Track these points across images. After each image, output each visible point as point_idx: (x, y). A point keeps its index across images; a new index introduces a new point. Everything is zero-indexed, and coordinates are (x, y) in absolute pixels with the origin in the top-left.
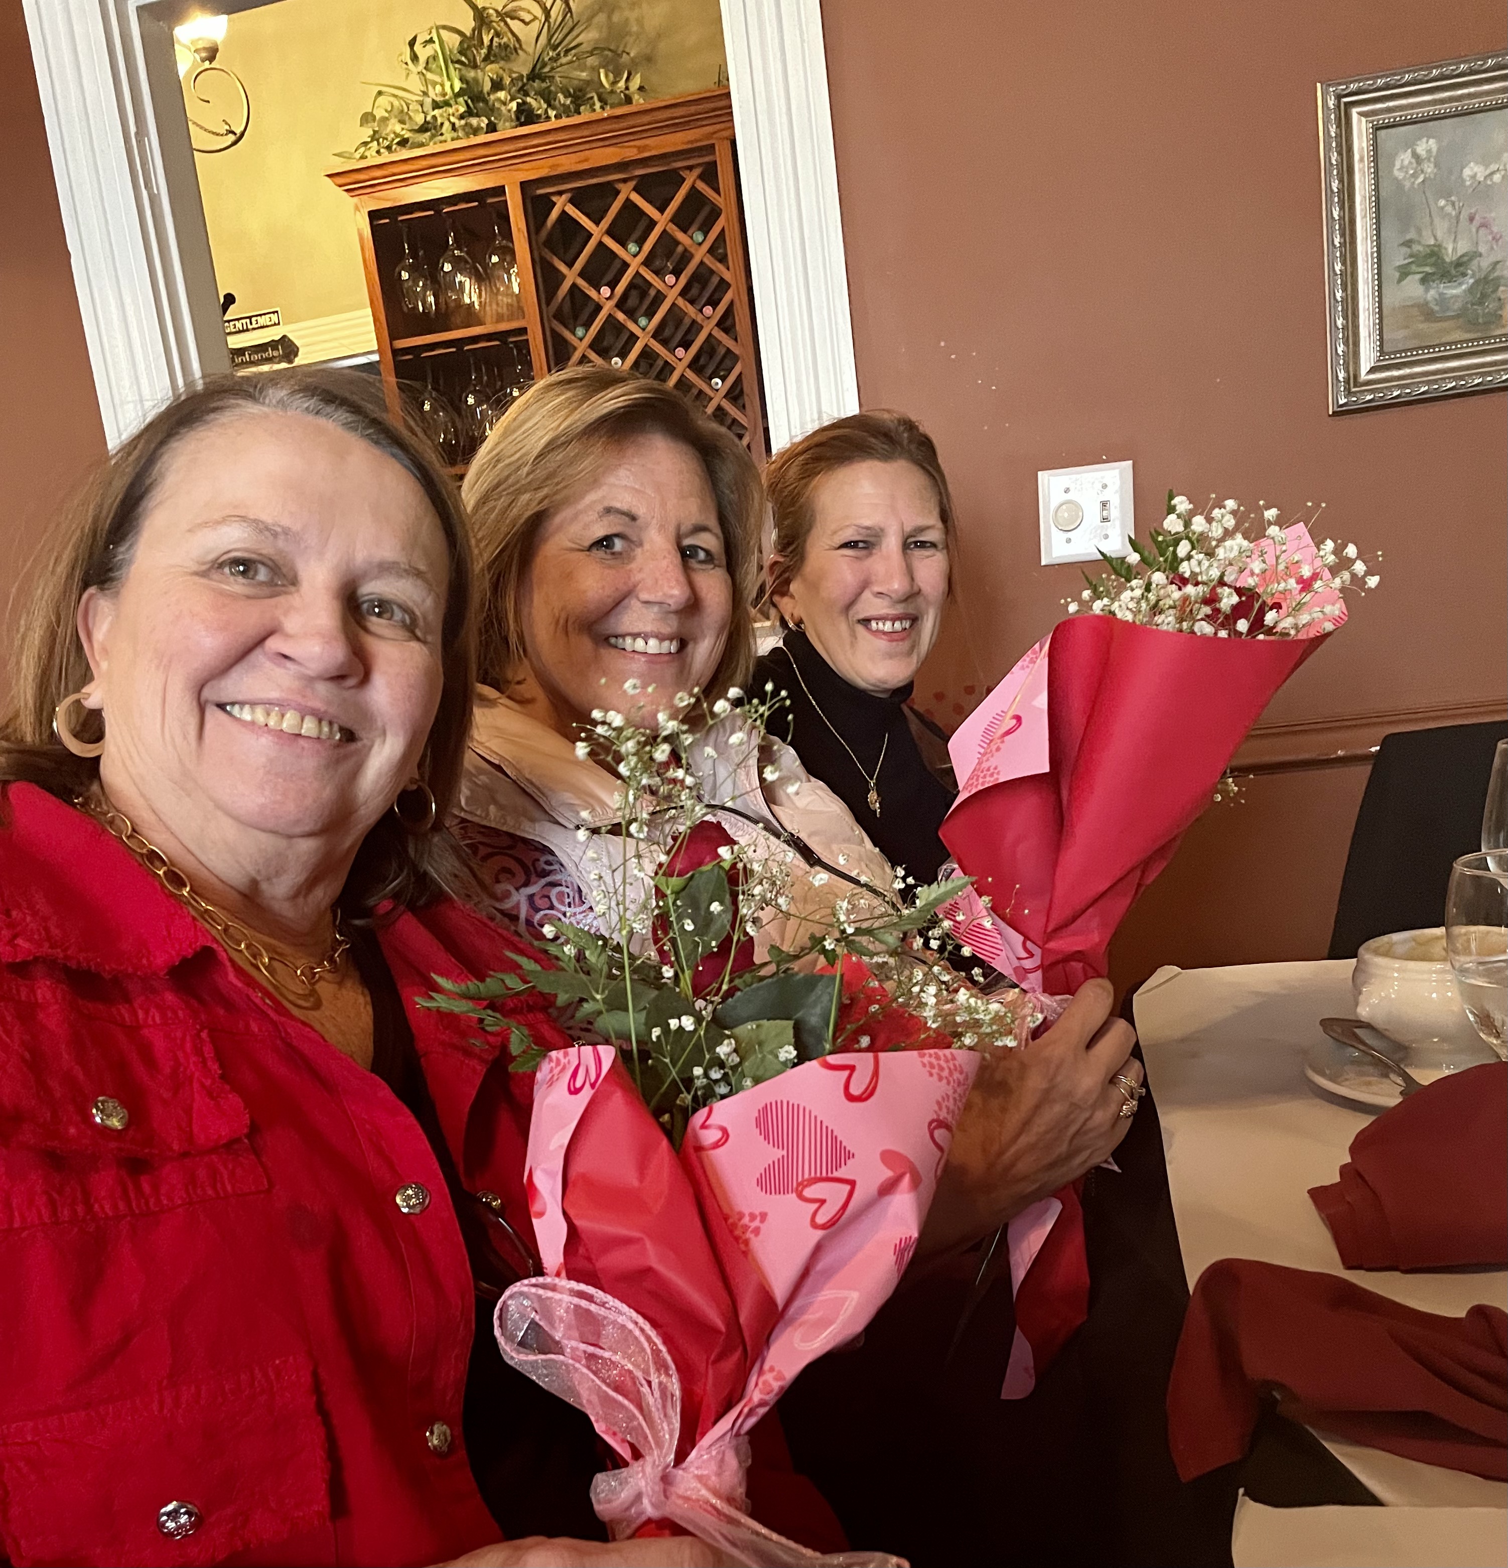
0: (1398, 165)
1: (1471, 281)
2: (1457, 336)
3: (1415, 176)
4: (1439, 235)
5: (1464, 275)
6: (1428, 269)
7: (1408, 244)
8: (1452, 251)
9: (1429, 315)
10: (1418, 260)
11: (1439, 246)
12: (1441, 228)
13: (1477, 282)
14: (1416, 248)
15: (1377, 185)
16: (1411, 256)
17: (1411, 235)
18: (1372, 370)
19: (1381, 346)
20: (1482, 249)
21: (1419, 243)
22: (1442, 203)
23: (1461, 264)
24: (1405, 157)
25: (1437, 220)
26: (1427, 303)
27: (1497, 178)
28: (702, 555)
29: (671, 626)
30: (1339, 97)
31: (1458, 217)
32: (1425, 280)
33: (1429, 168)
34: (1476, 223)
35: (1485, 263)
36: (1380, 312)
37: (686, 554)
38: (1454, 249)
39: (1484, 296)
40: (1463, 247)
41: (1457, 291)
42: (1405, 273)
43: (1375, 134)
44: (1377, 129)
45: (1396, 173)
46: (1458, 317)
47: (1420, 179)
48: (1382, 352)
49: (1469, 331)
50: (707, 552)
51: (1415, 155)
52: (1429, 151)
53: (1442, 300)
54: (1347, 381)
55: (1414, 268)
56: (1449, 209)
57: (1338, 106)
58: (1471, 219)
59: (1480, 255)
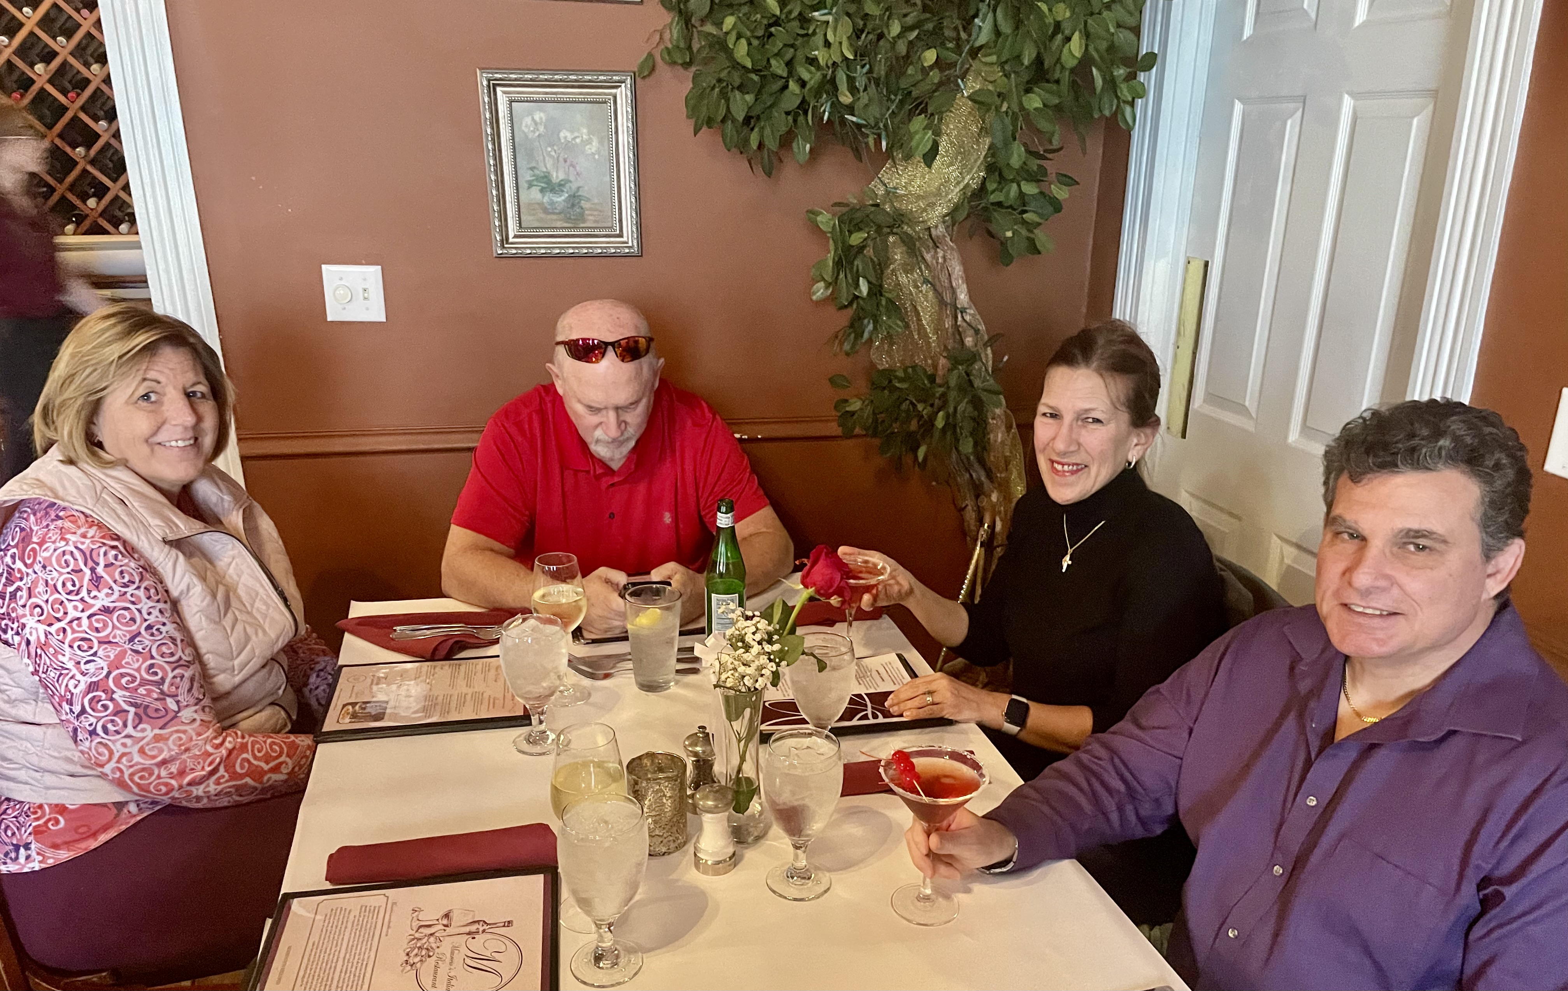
0: (524, 125)
1: (567, 195)
2: (559, 224)
3: (534, 132)
4: (548, 166)
5: (563, 191)
6: (543, 185)
7: (532, 169)
8: (557, 176)
9: (546, 211)
10: (538, 179)
11: (549, 173)
12: (550, 163)
13: (570, 196)
14: (537, 172)
15: (513, 133)
16: (534, 176)
17: (533, 164)
18: (516, 236)
19: (520, 223)
20: (572, 178)
21: (537, 169)
22: (549, 149)
23: (561, 185)
24: (528, 120)
25: (547, 158)
26: (543, 203)
27: (578, 140)
28: (199, 395)
29: (190, 434)
30: (489, 81)
31: (558, 157)
32: (542, 190)
33: (542, 129)
34: (568, 163)
35: (574, 186)
36: (519, 205)
37: (189, 395)
38: (557, 177)
39: (573, 205)
40: (562, 176)
41: (560, 199)
42: (530, 185)
43: (510, 105)
44: (511, 102)
45: (523, 128)
46: (560, 213)
47: (537, 134)
48: (520, 227)
49: (566, 222)
50: (202, 393)
51: (533, 119)
52: (541, 119)
53: (552, 203)
54: (502, 241)
55: (535, 183)
56: (553, 153)
57: (489, 86)
58: (565, 161)
59: (571, 182)
